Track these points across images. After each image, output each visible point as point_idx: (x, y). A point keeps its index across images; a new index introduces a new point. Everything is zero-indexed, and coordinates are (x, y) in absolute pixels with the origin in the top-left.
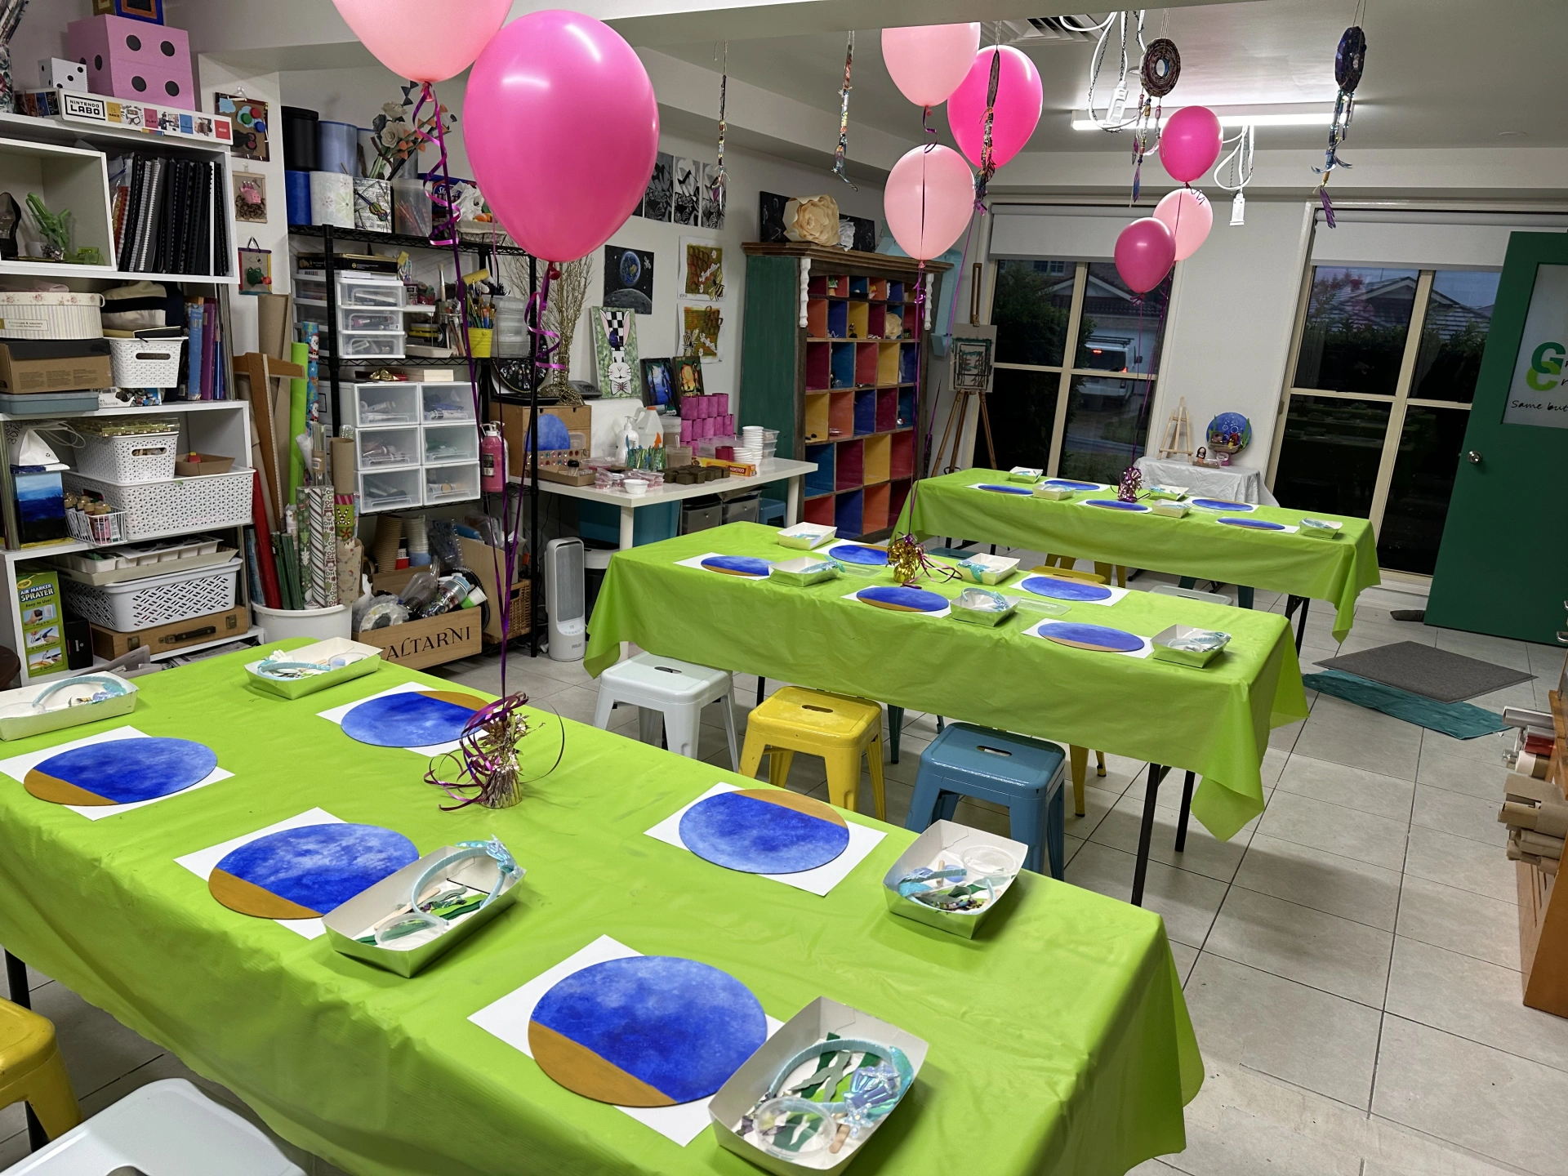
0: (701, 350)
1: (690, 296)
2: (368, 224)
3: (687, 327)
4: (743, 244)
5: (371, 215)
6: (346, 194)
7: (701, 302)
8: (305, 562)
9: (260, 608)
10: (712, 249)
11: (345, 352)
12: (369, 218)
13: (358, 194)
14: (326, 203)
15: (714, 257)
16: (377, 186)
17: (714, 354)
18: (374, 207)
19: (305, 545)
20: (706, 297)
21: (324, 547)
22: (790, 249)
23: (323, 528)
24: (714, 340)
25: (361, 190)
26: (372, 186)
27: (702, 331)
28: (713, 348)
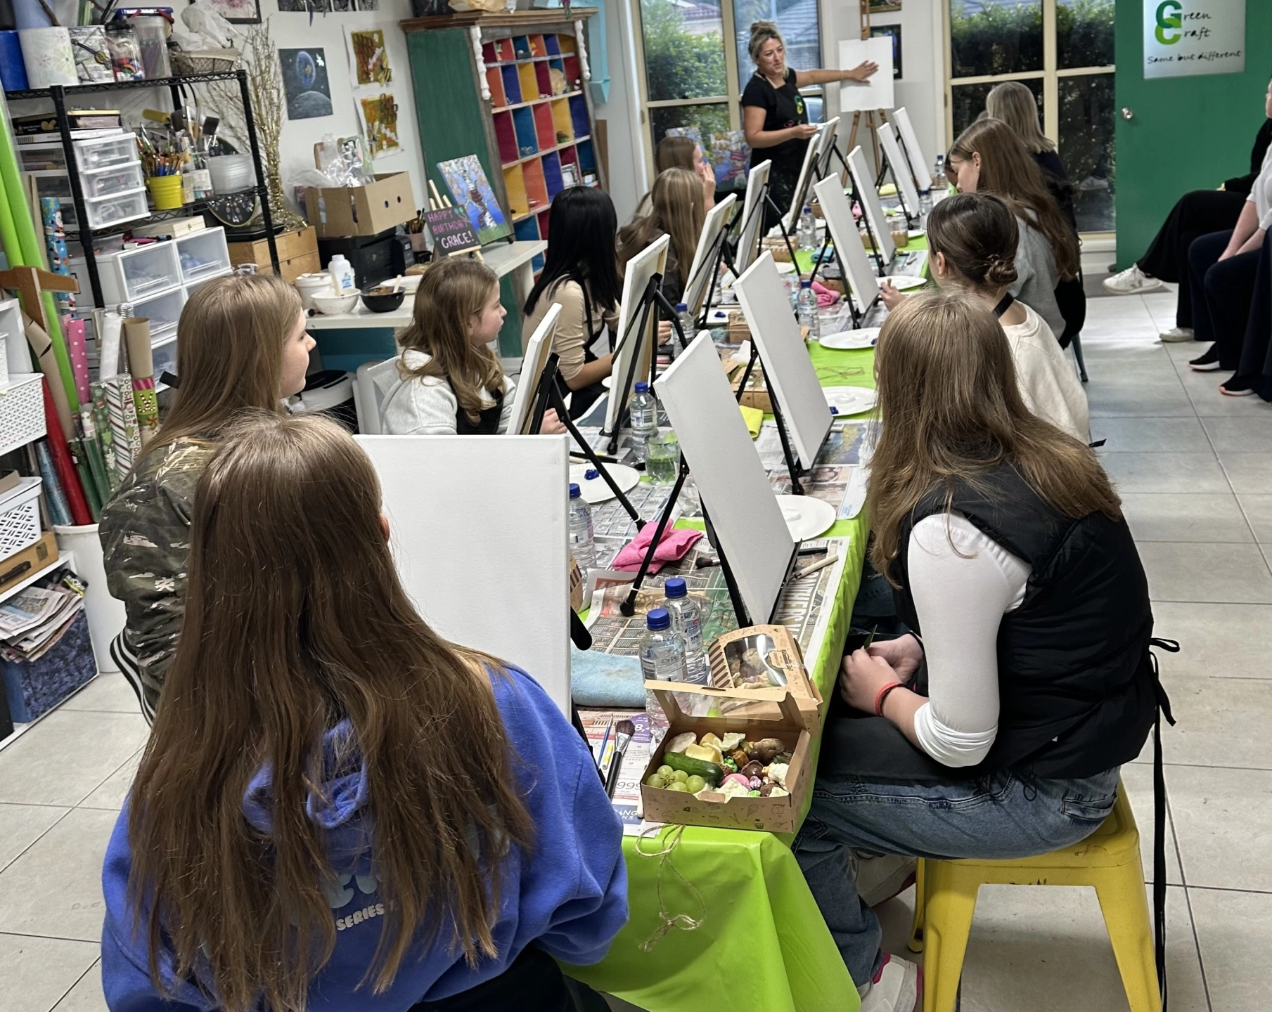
0: (384, 142)
1: (363, 86)
2: (95, 75)
3: (368, 120)
4: (402, 21)
5: (98, 65)
6: (64, 48)
7: (374, 91)
8: (112, 465)
9: (66, 528)
10: (373, 33)
11: (96, 222)
12: (96, 69)
13: (79, 44)
14: (43, 61)
15: (377, 40)
16: (98, 33)
17: (396, 144)
18: (100, 56)
19: (110, 447)
20: (377, 84)
21: (129, 443)
22: (457, 20)
23: (125, 423)
24: (393, 130)
25: (81, 39)
26: (93, 34)
27: (381, 122)
28: (394, 138)
